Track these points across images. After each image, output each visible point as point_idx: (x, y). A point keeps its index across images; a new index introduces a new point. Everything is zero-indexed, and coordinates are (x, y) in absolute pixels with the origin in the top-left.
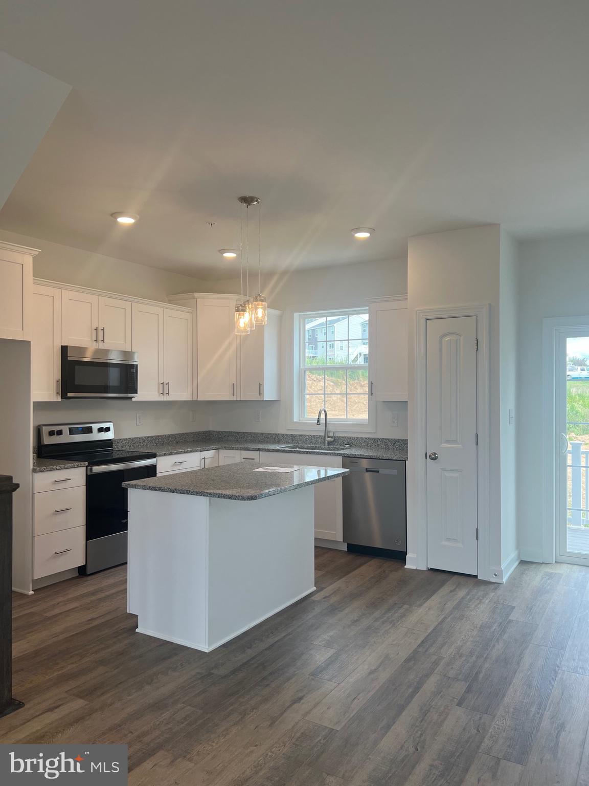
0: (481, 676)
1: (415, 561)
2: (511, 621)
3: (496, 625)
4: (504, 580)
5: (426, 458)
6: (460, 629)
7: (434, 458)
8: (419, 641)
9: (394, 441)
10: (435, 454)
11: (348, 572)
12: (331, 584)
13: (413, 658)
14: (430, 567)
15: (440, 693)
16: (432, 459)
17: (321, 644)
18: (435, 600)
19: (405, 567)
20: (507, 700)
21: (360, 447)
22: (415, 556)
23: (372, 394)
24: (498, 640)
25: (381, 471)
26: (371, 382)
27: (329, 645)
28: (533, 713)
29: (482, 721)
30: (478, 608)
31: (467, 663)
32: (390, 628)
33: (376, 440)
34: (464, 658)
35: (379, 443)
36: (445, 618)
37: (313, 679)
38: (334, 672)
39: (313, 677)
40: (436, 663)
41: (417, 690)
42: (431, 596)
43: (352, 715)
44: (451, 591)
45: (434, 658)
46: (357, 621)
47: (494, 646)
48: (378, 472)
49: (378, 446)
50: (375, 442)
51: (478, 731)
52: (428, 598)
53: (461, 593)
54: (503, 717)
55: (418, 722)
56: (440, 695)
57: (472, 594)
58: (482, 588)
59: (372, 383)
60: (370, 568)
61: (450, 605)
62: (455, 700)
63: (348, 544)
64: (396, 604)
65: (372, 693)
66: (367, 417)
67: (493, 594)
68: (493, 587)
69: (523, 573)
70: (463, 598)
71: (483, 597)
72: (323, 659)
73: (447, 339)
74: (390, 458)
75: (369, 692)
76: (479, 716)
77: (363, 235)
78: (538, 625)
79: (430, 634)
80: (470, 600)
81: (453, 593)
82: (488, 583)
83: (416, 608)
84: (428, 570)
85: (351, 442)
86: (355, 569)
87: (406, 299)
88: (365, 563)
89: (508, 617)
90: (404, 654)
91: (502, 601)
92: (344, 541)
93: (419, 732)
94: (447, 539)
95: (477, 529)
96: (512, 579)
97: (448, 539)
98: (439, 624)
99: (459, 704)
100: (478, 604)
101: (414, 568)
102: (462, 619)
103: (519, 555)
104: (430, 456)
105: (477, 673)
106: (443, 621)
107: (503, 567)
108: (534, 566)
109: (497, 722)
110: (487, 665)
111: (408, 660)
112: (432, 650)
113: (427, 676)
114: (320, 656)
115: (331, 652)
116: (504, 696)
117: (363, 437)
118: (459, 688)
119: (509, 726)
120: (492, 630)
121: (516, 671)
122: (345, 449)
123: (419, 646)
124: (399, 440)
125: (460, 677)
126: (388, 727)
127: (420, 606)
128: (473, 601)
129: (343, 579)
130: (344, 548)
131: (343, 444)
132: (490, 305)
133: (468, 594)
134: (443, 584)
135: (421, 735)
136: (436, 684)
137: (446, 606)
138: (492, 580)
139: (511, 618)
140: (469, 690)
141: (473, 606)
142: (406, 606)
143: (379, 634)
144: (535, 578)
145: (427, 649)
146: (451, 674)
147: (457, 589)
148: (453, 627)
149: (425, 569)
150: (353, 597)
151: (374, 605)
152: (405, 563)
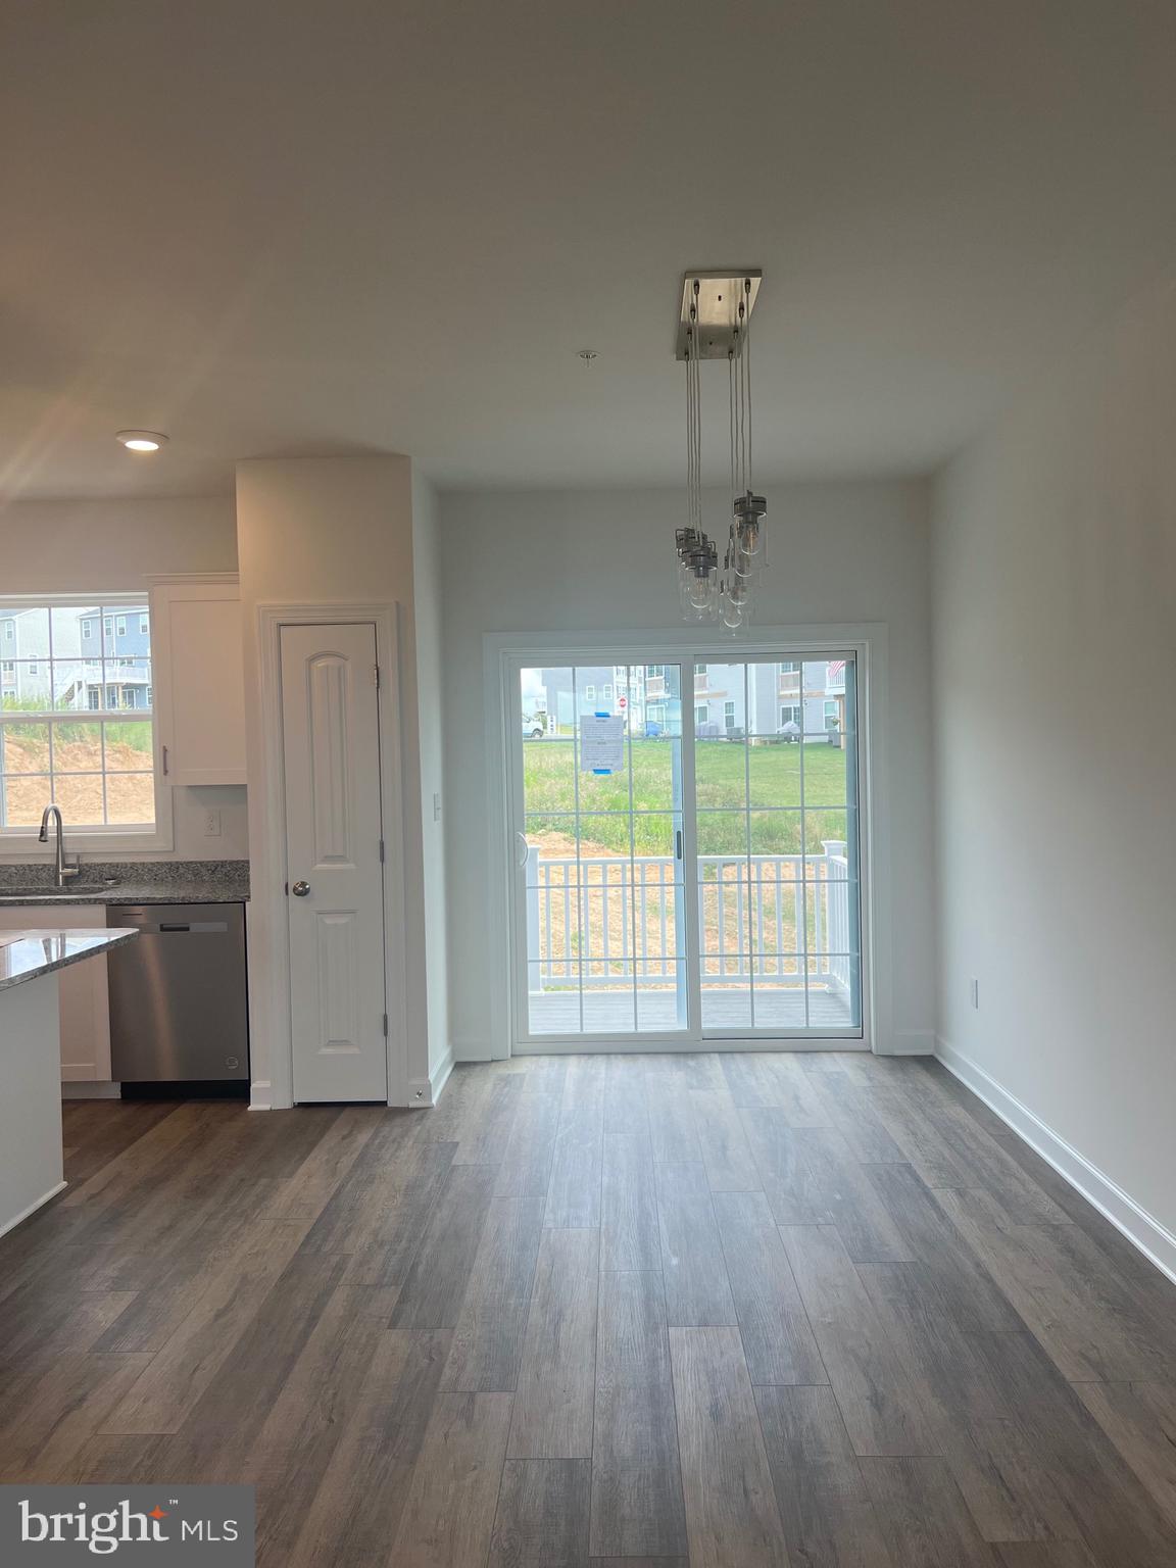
0: (421, 1269)
1: (266, 1096)
2: (455, 1168)
3: (431, 1180)
4: (434, 1101)
5: (287, 894)
6: (370, 1200)
7: (302, 891)
8: (301, 1238)
9: (215, 867)
10: (303, 884)
11: (133, 1140)
12: (99, 1169)
13: (293, 1271)
14: (298, 1100)
15: (356, 1316)
16: (300, 894)
17: (103, 1288)
18: (317, 1159)
19: (250, 1108)
20: (469, 1297)
21: (140, 881)
22: (269, 1085)
23: (166, 772)
24: (439, 1205)
25: (195, 927)
26: (164, 747)
27: (118, 1285)
28: (513, 1306)
29: (435, 1341)
30: (397, 1158)
31: (394, 1254)
32: (240, 1228)
33: (174, 867)
34: (387, 1248)
35: (181, 870)
36: (342, 1186)
37: (100, 1358)
38: (142, 1334)
39: (99, 1354)
40: (339, 1269)
41: (313, 1320)
42: (309, 1152)
43: (196, 1400)
44: (344, 1138)
45: (335, 1259)
46: (170, 1227)
47: (434, 1214)
48: (187, 929)
49: (180, 876)
50: (174, 871)
51: (432, 1359)
52: (303, 1158)
53: (363, 1138)
54: (467, 1325)
55: (325, 1374)
56: (357, 1319)
57: (382, 1134)
58: (398, 1121)
59: (165, 750)
60: (178, 1122)
61: (346, 1162)
62: (384, 1320)
63: (122, 1084)
64: (242, 1180)
65: (227, 1352)
66: (153, 820)
67: (419, 1128)
68: (415, 1116)
69: (462, 1084)
70: (367, 1146)
71: (402, 1137)
72: (113, 1316)
73: (320, 664)
74: (213, 899)
75: (223, 1350)
76: (428, 1335)
77: (142, 446)
78: (500, 1165)
79: (319, 1220)
80: (381, 1146)
81: (347, 1141)
82: (408, 1111)
83: (284, 1180)
84: (295, 1107)
85: (117, 874)
86: (147, 1130)
87: (237, 582)
88: (162, 1117)
89: (450, 1163)
90: (276, 1268)
91: (435, 1138)
92: (114, 1079)
93: (331, 1392)
94: (330, 1041)
95: (385, 1018)
96: (447, 1096)
97: (332, 1043)
98: (331, 1199)
99: (392, 1325)
100: (396, 1151)
101: (267, 1107)
102: (372, 1182)
103: (453, 1053)
104: (295, 889)
105: (413, 1266)
106: (339, 1191)
107: (431, 1077)
108: (478, 1068)
109: (460, 1337)
110: (427, 1250)
111: (285, 1277)
112: (326, 1248)
113: (328, 1293)
114: (103, 1312)
115: (129, 1297)
116: (463, 1293)
117: (146, 861)
118: (389, 1297)
119: (480, 1337)
120: (427, 1189)
121: (476, 1249)
122: (109, 889)
123: (304, 1244)
124: (223, 864)
125: (386, 1279)
126: (272, 1398)
127: (291, 1174)
128: (386, 1147)
129: (124, 1155)
130: (115, 1092)
131: (102, 879)
132: (397, 603)
133: (375, 1136)
134: (325, 1128)
135: (335, 1394)
136: (345, 1304)
137: (339, 1165)
138: (412, 1105)
139: (453, 1163)
140: (404, 1299)
141: (388, 1156)
142: (264, 1181)
143: (221, 1242)
144: (483, 1087)
145: (320, 1246)
146: (369, 1279)
147: (355, 1132)
148: (357, 1200)
149: (288, 1106)
150: (152, 1184)
151: (198, 1192)
152: (247, 1101)
